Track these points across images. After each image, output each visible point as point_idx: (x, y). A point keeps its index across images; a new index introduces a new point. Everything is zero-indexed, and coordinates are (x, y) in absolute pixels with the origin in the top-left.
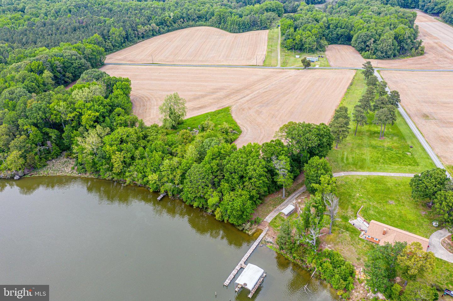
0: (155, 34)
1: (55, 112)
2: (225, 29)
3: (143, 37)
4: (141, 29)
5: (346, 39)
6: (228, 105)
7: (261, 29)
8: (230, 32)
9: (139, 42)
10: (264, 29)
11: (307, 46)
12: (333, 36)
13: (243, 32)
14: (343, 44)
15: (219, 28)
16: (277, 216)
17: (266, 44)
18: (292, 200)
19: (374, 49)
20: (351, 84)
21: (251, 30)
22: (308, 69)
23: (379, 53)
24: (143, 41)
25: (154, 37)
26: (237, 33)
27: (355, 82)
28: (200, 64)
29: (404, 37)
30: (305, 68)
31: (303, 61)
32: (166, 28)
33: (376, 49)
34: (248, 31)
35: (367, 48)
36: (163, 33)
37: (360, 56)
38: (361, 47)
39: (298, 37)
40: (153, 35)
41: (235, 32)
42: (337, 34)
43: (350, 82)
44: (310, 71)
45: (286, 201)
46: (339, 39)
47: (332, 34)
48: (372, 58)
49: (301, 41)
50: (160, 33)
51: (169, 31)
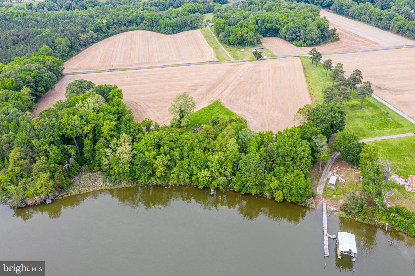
0: (94, 41)
2: (159, 31)
3: (84, 45)
4: (83, 37)
5: (274, 32)
6: (215, 99)
7: (192, 29)
8: (165, 33)
9: (83, 50)
10: (195, 29)
11: (249, 40)
12: (263, 30)
13: (177, 32)
14: (272, 36)
15: (152, 30)
16: (325, 188)
17: (206, 42)
18: (328, 172)
19: (304, 38)
20: (304, 69)
21: (183, 31)
22: (260, 60)
23: (310, 42)
24: (86, 48)
25: (94, 44)
26: (171, 34)
27: (306, 67)
28: (160, 65)
29: (324, 27)
30: (257, 59)
31: (255, 54)
32: (103, 35)
33: (306, 38)
34: (181, 32)
35: (298, 38)
36: (101, 40)
37: (292, 45)
38: (293, 38)
39: (239, 33)
40: (93, 42)
41: (169, 34)
42: (266, 29)
43: (302, 67)
44: (263, 62)
45: (323, 174)
46: (267, 33)
47: (262, 29)
48: (304, 46)
49: (242, 36)
50: (98, 40)
51: (105, 37)
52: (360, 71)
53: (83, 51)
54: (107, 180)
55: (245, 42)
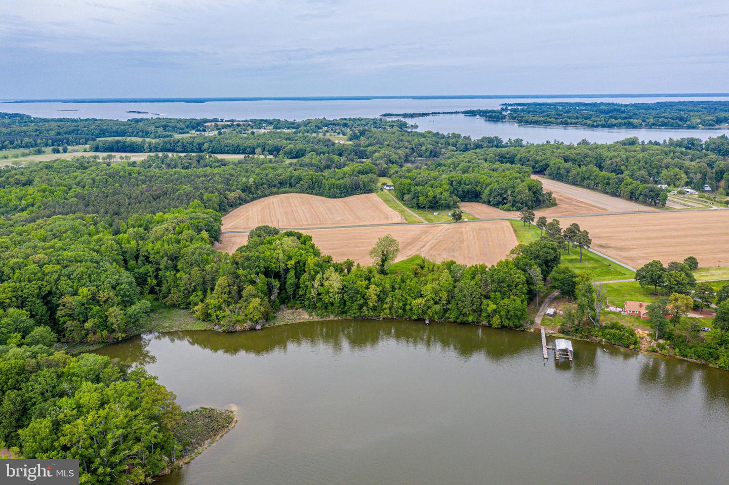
0: (242, 202)
1: (274, 260)
2: (321, 194)
3: (232, 206)
4: (232, 195)
5: (473, 196)
7: (365, 193)
8: (329, 197)
9: (230, 211)
10: (368, 193)
11: (443, 202)
12: (459, 193)
13: (345, 196)
14: (471, 201)
15: (312, 193)
16: (542, 319)
18: (545, 308)
19: (512, 201)
20: (515, 231)
21: (354, 194)
22: (460, 222)
23: (520, 205)
24: (233, 210)
25: (242, 206)
26: (338, 198)
27: (517, 229)
29: (537, 188)
30: (456, 222)
31: (454, 215)
32: (251, 196)
33: (514, 201)
34: (350, 195)
35: (505, 201)
36: (248, 202)
37: (498, 209)
38: (498, 201)
39: (431, 194)
40: (240, 204)
41: (335, 197)
42: (463, 191)
43: (512, 229)
44: (463, 224)
45: (541, 309)
46: (465, 197)
47: (458, 191)
48: (513, 211)
49: (435, 197)
50: (246, 202)
51: (253, 199)
52: (577, 225)
53: (231, 213)
54: (313, 314)
55: (438, 205)
